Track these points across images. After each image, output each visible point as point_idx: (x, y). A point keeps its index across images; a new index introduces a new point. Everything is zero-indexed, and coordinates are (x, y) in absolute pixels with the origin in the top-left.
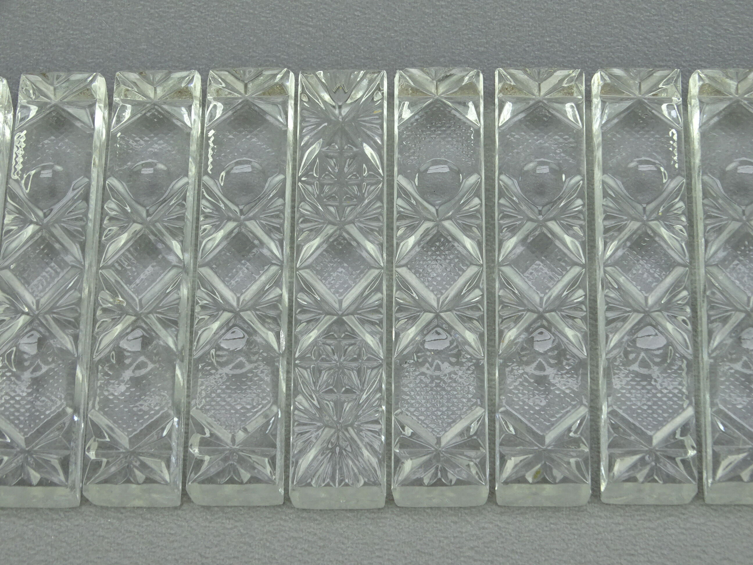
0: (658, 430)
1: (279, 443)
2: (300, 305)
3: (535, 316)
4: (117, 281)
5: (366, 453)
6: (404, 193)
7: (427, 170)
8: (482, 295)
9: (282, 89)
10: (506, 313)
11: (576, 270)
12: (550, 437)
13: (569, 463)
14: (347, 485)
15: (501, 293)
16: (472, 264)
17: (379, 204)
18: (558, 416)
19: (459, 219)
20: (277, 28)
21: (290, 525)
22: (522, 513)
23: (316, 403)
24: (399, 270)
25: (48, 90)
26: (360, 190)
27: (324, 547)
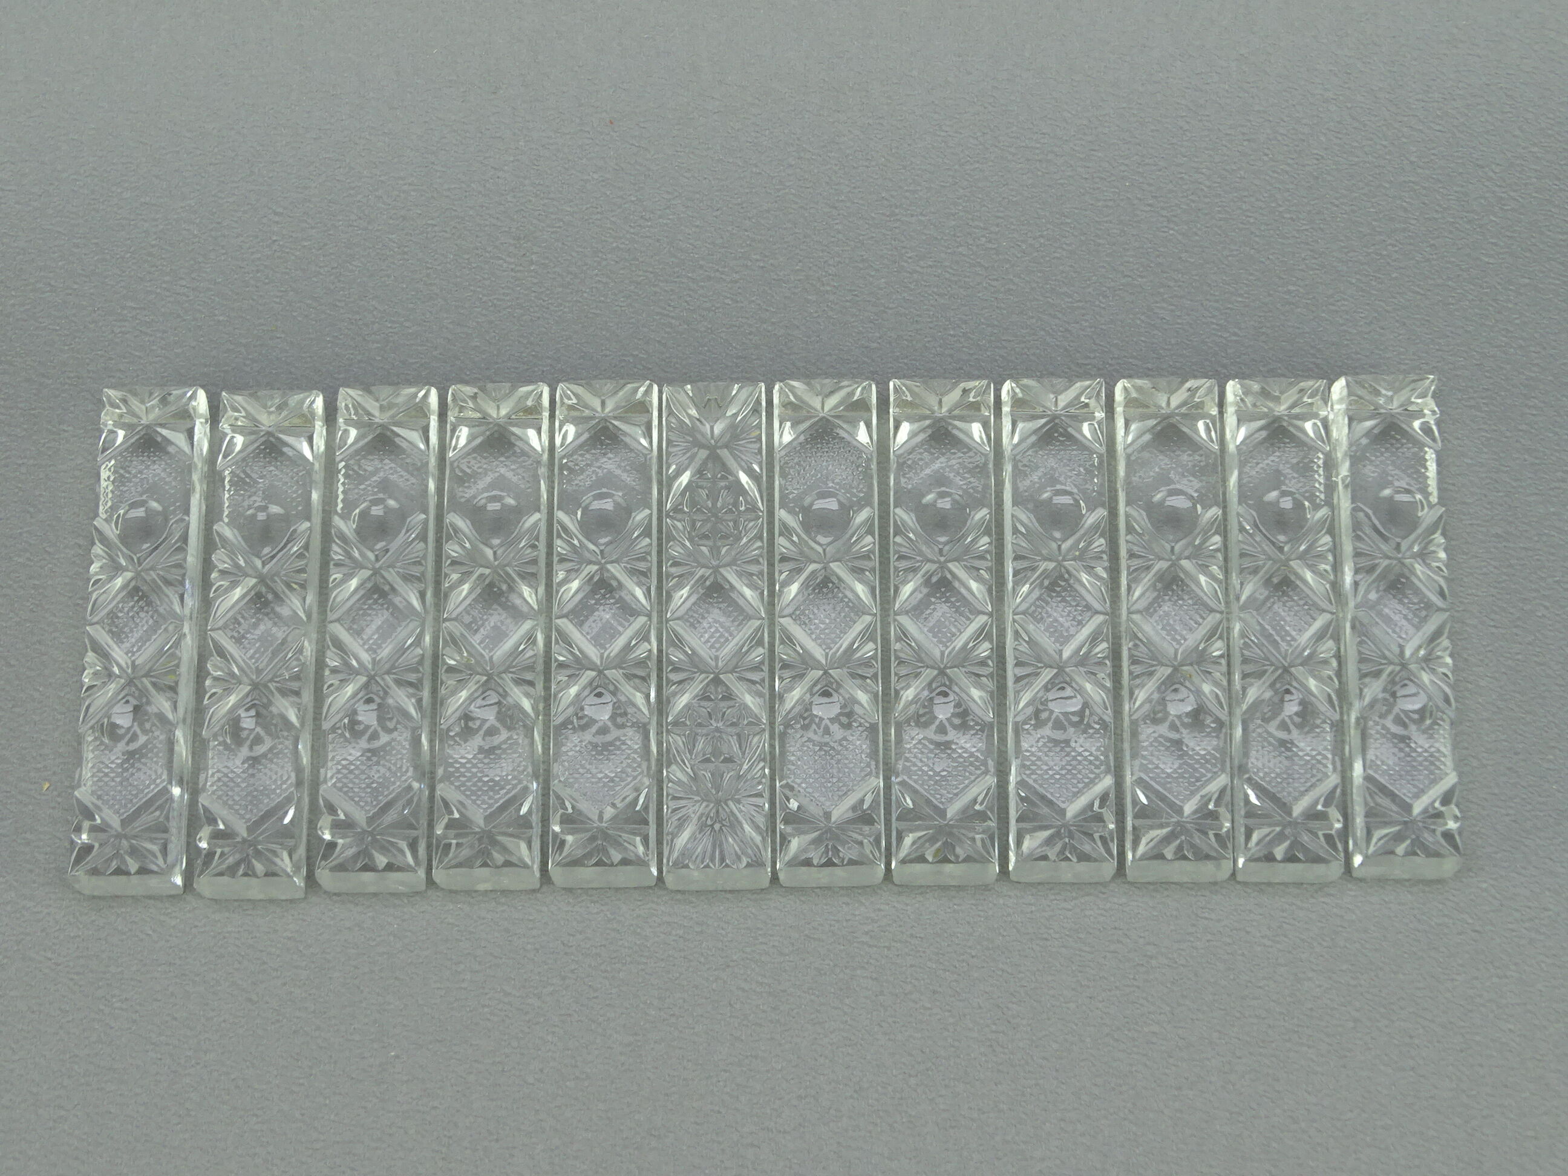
0: (1072, 802)
1: (652, 818)
2: (670, 662)
3: (936, 672)
4: (462, 634)
5: (747, 828)
6: (786, 531)
7: (812, 504)
8: (876, 649)
9: (643, 407)
10: (903, 671)
11: (982, 619)
12: (952, 811)
13: (973, 840)
14: (727, 866)
15: (898, 646)
16: (864, 613)
17: (759, 544)
18: (961, 786)
19: (848, 561)
20: (633, 320)
21: (663, 908)
22: (921, 893)
23: (689, 770)
24: (782, 620)
25: (372, 406)
26: (736, 526)
27: (702, 932)
